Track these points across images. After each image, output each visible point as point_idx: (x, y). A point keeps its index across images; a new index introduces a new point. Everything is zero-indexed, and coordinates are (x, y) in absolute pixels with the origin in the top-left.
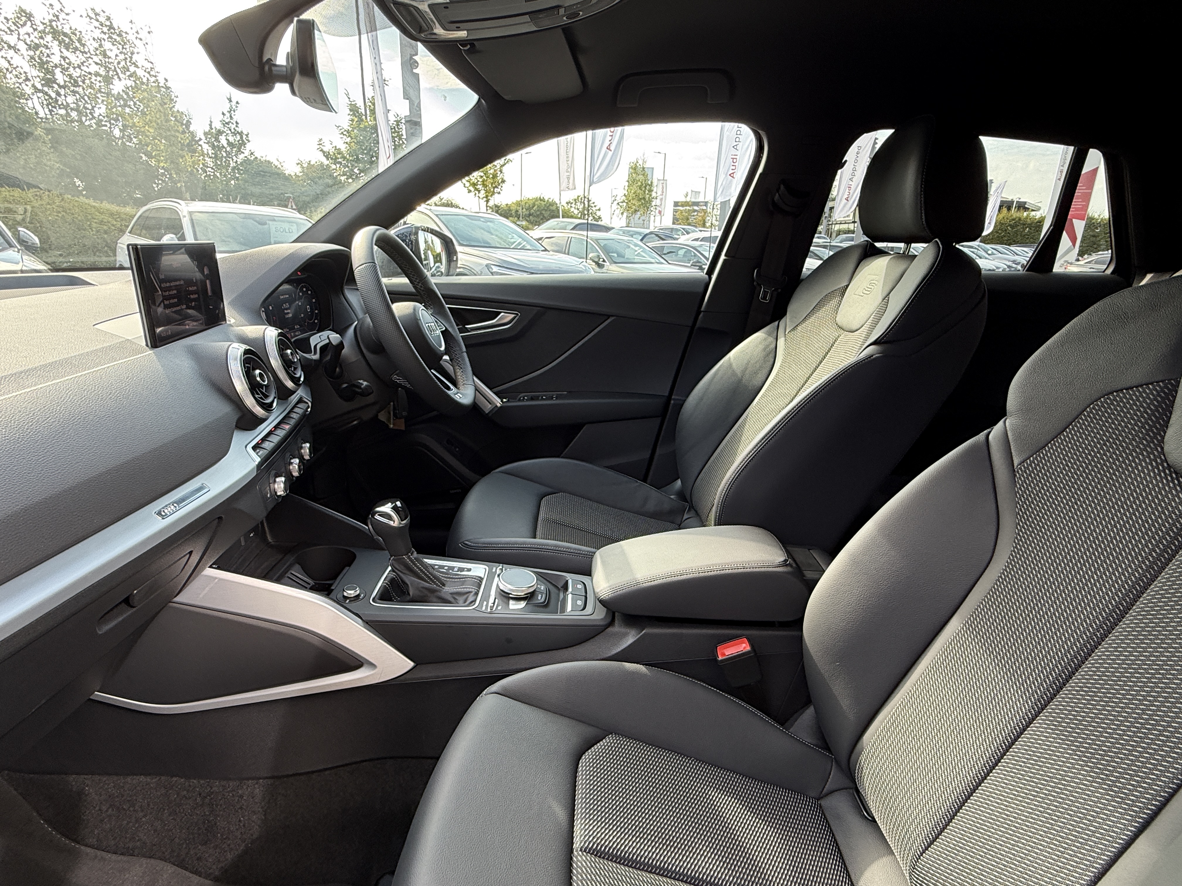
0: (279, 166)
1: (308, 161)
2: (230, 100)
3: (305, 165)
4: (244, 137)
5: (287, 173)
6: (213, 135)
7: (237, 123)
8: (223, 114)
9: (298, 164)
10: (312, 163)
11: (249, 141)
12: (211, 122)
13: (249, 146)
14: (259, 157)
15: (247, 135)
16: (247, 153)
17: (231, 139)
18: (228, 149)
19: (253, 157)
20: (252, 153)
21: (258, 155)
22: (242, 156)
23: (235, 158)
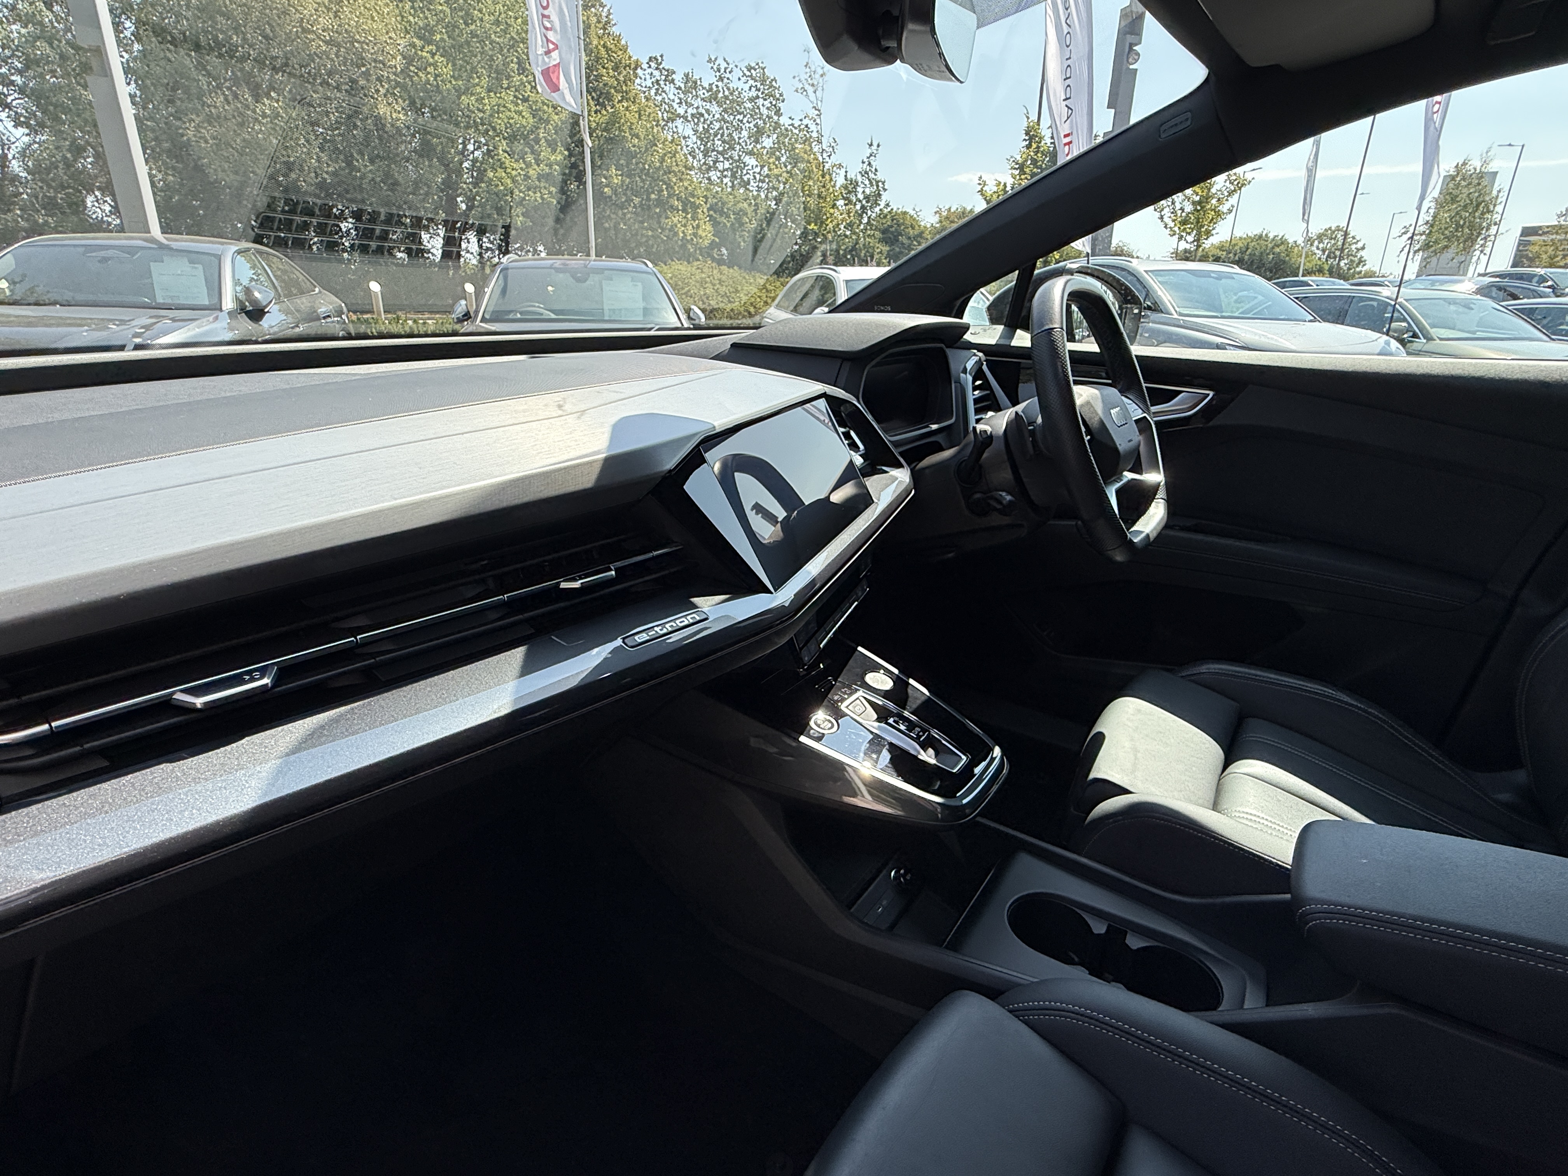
0: (915, 216)
1: (947, 207)
2: (871, 145)
3: (944, 214)
4: (881, 185)
5: (922, 224)
6: (851, 187)
7: (876, 171)
8: (863, 162)
9: (936, 213)
10: (952, 210)
11: (886, 190)
12: (848, 172)
13: (885, 197)
14: (895, 209)
15: (884, 184)
16: (882, 204)
17: (868, 191)
18: (864, 202)
19: (889, 209)
20: (888, 205)
21: (894, 206)
22: (877, 209)
23: (869, 213)
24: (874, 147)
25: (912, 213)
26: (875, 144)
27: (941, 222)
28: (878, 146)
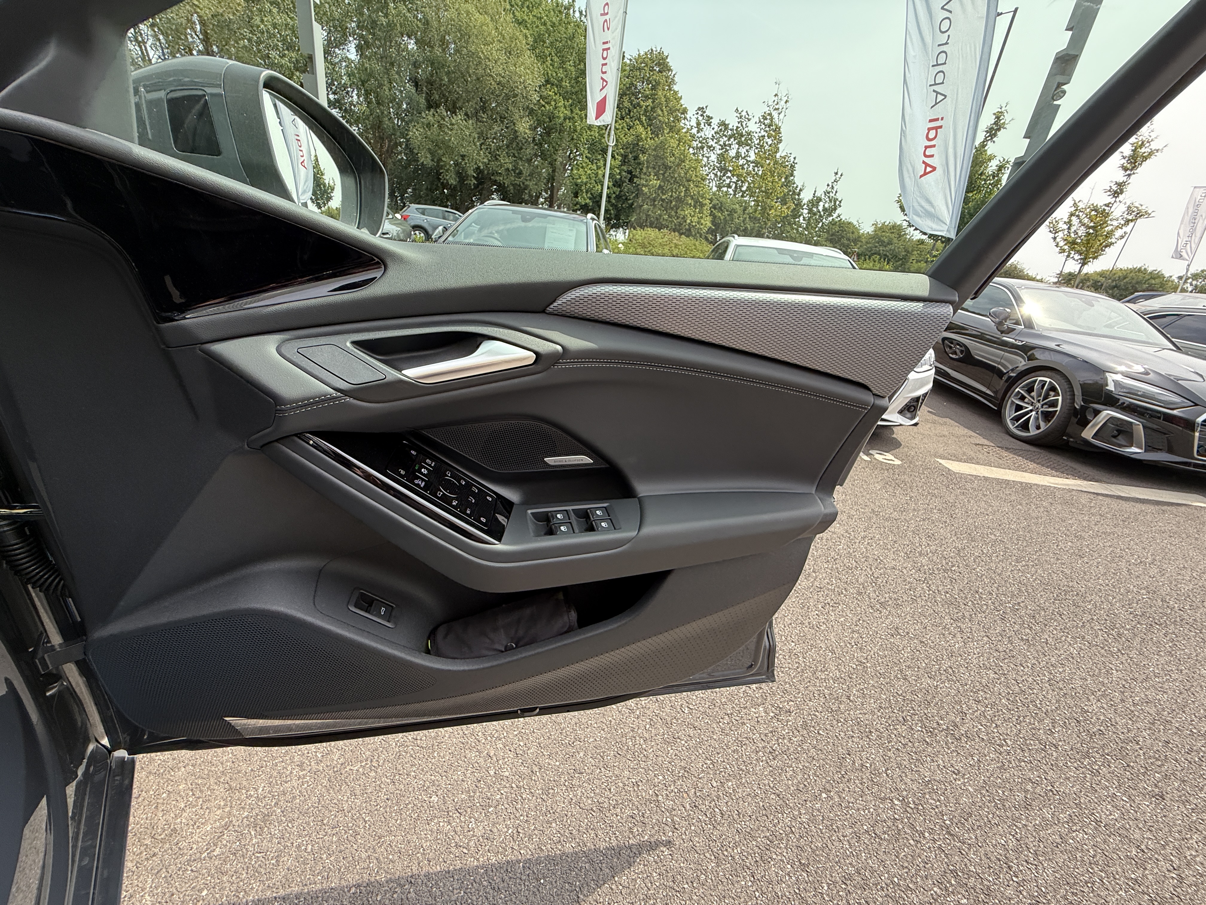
0: (857, 226)
1: (882, 221)
2: (836, 173)
4: (838, 203)
5: (861, 232)
6: (815, 202)
7: (836, 192)
8: (828, 185)
9: (873, 225)
10: (886, 224)
11: (840, 206)
12: (815, 191)
13: (838, 210)
14: (843, 219)
15: (840, 202)
16: (835, 215)
17: (827, 205)
18: (822, 213)
19: (839, 219)
20: (839, 216)
21: (843, 217)
22: (830, 219)
23: (824, 220)
24: (839, 175)
25: (855, 223)
26: (839, 174)
27: (875, 231)
28: (841, 175)
